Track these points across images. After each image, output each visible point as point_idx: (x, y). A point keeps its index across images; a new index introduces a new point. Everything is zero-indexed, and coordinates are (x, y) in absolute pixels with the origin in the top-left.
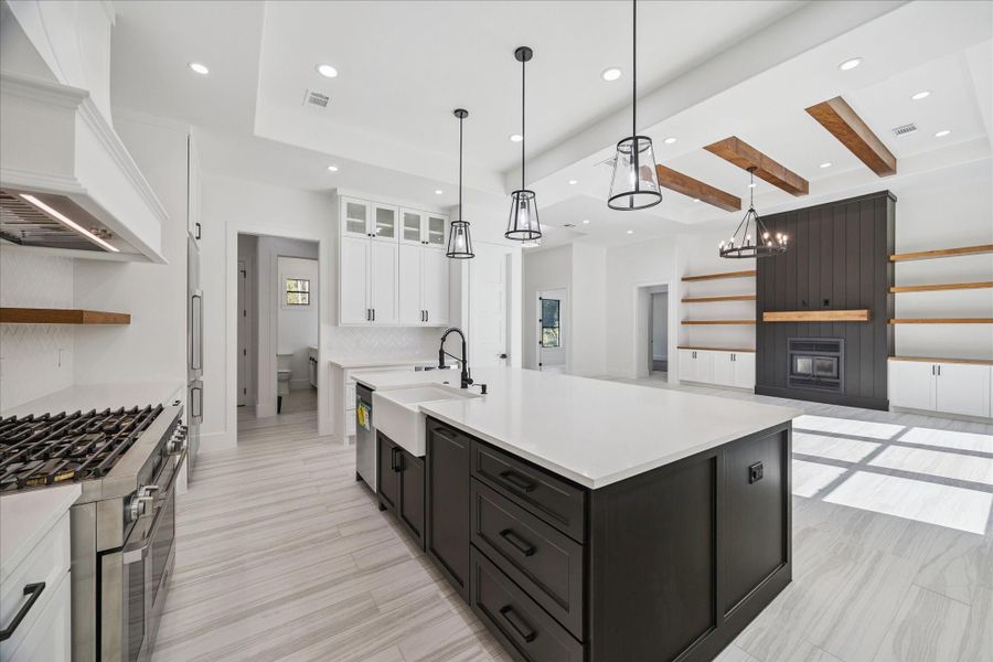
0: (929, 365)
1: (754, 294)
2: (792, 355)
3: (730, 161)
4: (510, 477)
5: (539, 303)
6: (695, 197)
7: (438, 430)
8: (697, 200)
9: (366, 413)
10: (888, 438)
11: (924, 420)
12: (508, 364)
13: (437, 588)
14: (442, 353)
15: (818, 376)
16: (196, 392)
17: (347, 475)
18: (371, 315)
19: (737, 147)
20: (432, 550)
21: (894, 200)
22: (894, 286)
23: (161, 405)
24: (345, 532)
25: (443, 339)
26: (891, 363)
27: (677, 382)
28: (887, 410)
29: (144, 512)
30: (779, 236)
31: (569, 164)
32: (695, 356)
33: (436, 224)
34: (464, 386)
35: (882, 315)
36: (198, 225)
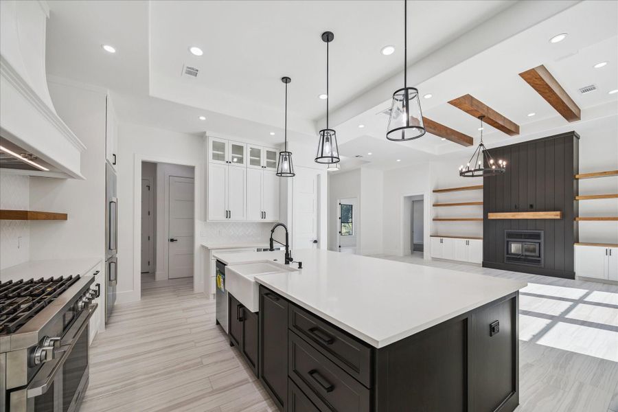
0: (604, 248)
1: (482, 201)
2: (508, 242)
3: (467, 111)
4: (315, 332)
5: (339, 207)
6: (443, 137)
7: (267, 294)
8: (444, 139)
9: (222, 280)
10: (577, 299)
11: (600, 286)
12: (318, 247)
13: (266, 405)
14: (271, 240)
15: (526, 256)
16: (113, 265)
17: (210, 321)
18: (228, 214)
19: (472, 102)
20: (263, 377)
21: (578, 138)
22: (578, 195)
23: (79, 275)
24: (206, 361)
25: (273, 231)
26: (577, 247)
27: (430, 259)
28: (574, 279)
29: (46, 358)
30: (500, 162)
31: (359, 114)
32: (442, 242)
33: (271, 155)
34: (287, 263)
35: (570, 215)
36: (114, 155)
